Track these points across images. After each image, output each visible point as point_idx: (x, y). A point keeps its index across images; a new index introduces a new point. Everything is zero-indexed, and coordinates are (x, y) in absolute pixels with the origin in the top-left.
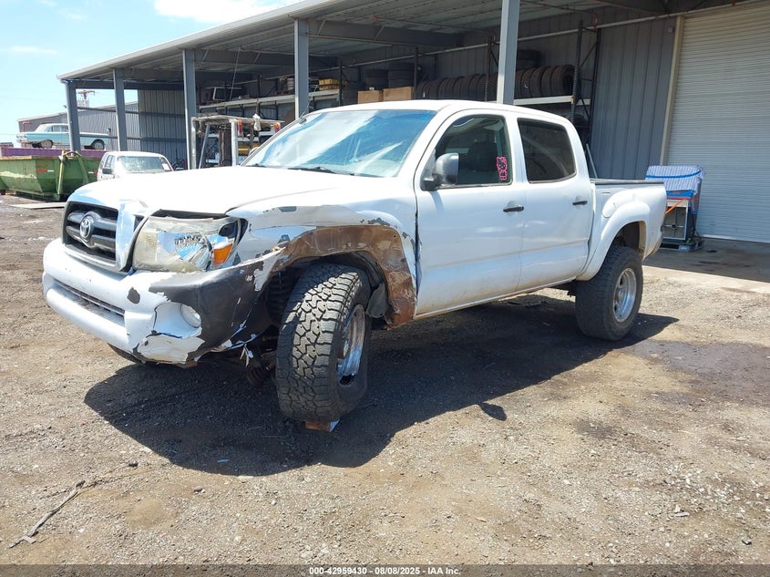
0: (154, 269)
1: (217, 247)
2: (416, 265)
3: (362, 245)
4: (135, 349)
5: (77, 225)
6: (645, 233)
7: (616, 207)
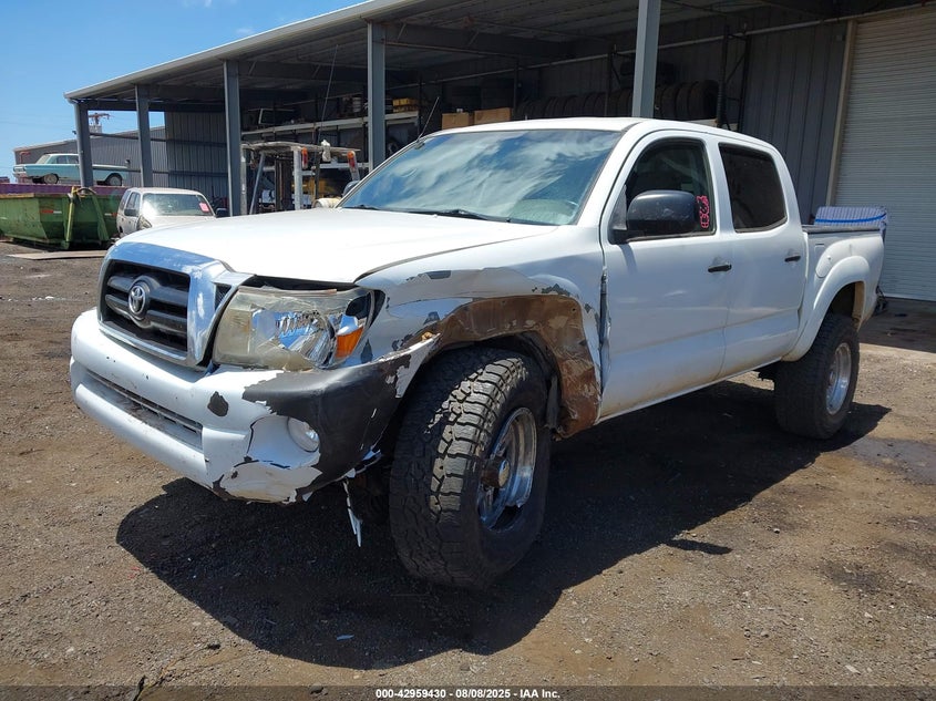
0: (247, 365)
1: (343, 331)
2: (600, 350)
3: (530, 323)
4: (217, 483)
5: (125, 295)
6: (862, 296)
7: (832, 262)
